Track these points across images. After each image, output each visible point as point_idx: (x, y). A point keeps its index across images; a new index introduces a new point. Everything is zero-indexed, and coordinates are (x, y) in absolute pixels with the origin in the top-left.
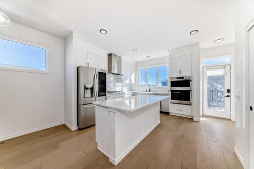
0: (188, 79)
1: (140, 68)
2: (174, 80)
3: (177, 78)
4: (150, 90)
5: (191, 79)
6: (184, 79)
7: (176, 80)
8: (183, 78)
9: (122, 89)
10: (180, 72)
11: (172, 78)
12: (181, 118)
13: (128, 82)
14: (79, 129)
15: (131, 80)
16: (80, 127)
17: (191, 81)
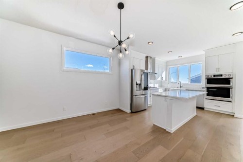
0: (227, 77)
1: (170, 67)
2: (210, 77)
3: (214, 76)
4: (181, 87)
5: (231, 77)
6: (223, 77)
7: (213, 77)
8: (221, 75)
9: (154, 85)
10: (218, 69)
11: (208, 76)
12: (219, 114)
13: (159, 79)
14: (132, 112)
15: (162, 78)
16: (133, 111)
17: (232, 78)
